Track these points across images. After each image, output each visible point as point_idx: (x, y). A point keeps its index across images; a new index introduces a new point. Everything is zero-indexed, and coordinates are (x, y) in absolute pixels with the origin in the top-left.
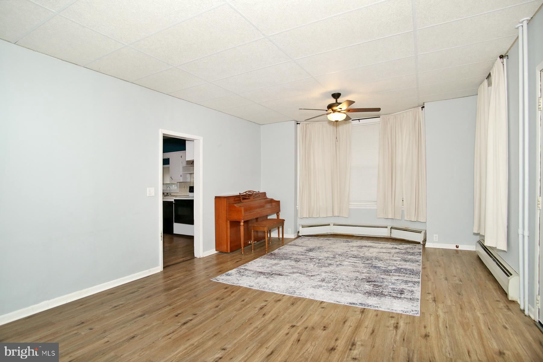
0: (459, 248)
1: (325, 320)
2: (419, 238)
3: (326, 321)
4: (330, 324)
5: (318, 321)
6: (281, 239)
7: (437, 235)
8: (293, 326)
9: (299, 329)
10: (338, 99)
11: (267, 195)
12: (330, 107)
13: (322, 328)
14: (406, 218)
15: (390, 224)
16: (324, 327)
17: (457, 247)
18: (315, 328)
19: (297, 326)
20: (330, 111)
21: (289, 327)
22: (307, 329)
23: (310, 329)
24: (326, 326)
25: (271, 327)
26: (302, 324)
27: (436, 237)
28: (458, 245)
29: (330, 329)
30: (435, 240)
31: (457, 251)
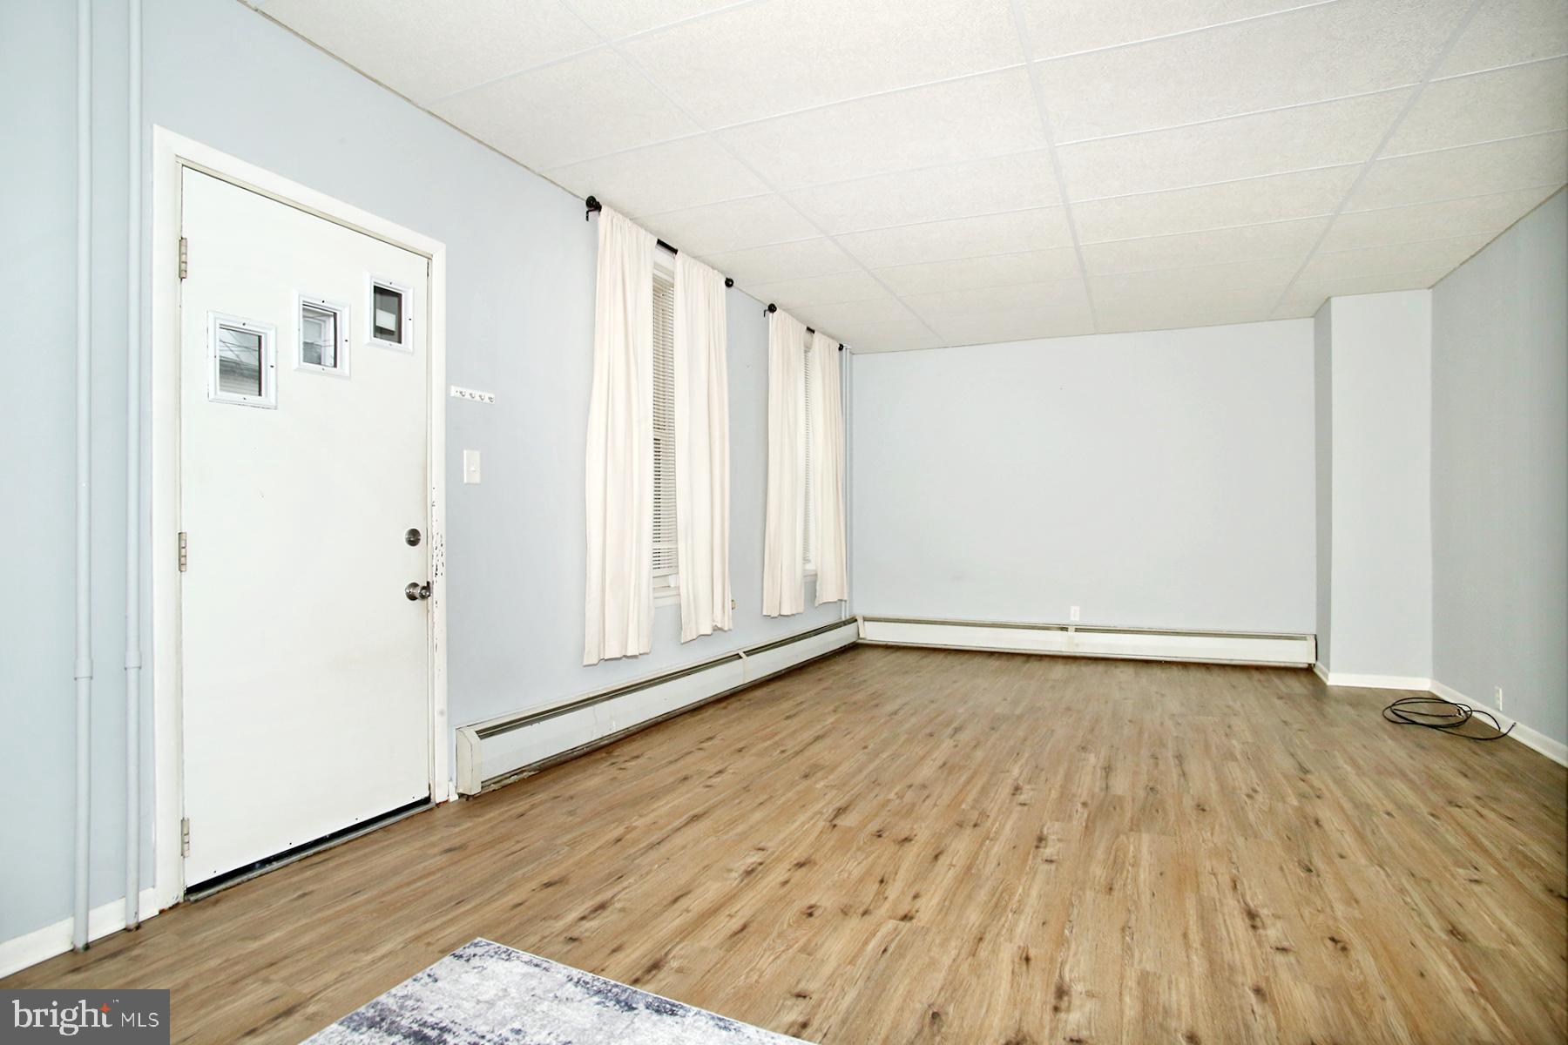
1: (804, 939)
3: (802, 936)
4: (789, 925)
5: (827, 938)
8: (906, 918)
9: (888, 910)
13: (816, 914)
16: (810, 915)
18: (839, 911)
19: (894, 918)
21: (918, 914)
22: (861, 910)
23: (853, 910)
24: (804, 917)
25: (974, 917)
26: (879, 925)
29: (797, 908)
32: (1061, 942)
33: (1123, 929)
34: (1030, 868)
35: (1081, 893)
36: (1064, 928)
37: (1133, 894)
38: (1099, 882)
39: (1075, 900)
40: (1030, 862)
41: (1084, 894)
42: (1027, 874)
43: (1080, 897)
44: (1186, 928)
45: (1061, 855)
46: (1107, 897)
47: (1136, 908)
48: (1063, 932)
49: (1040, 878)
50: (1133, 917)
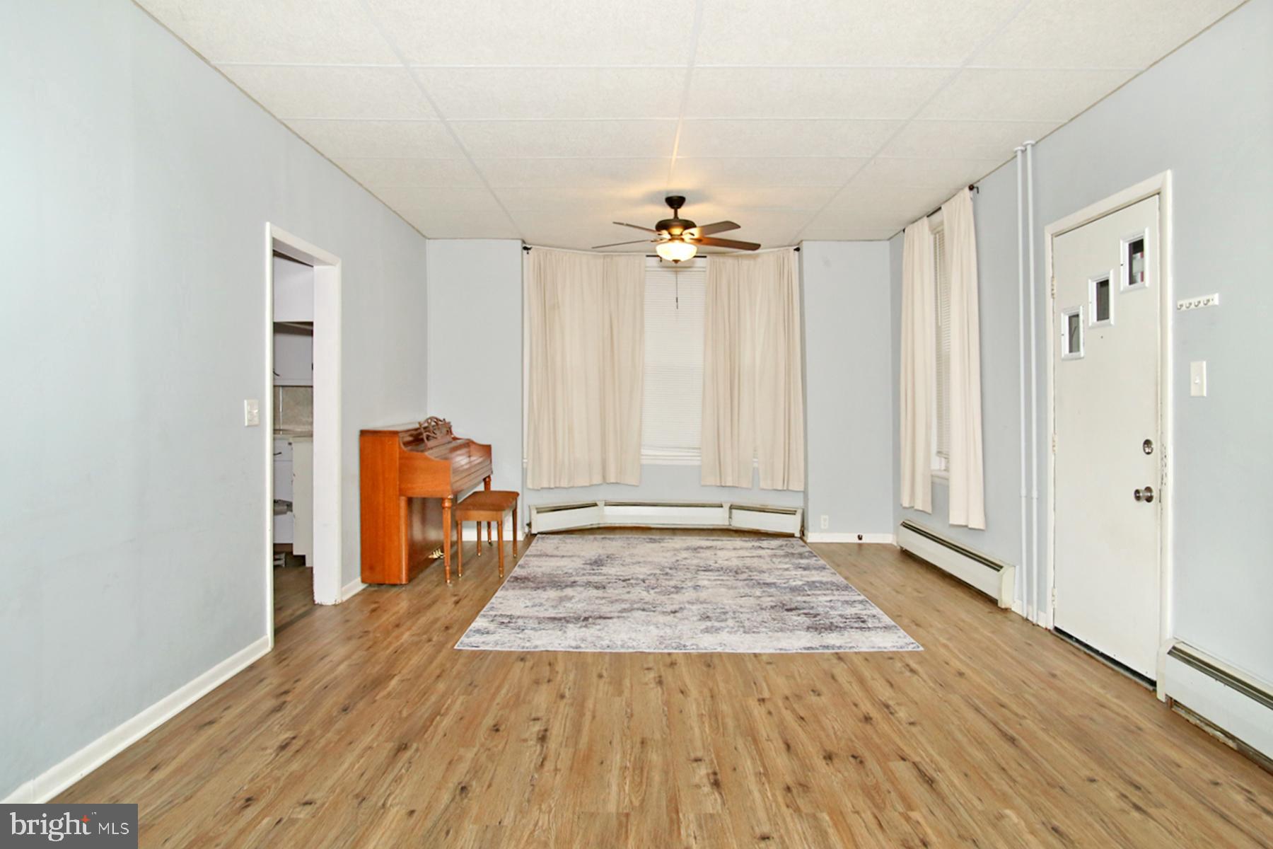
0: (864, 541)
2: (790, 524)
6: (495, 545)
7: (827, 517)
10: (679, 211)
11: (454, 430)
12: (663, 226)
14: (763, 485)
15: (727, 498)
17: (860, 538)
20: (665, 234)
25: (726, 709)
27: (825, 520)
28: (861, 534)
30: (822, 527)
31: (860, 545)
32: (667, 703)
33: (632, 715)
34: (710, 750)
35: (664, 736)
36: (668, 711)
37: (626, 742)
38: (653, 748)
39: (667, 731)
40: (713, 756)
41: (662, 736)
42: (710, 744)
43: (665, 733)
44: (592, 722)
45: (691, 769)
46: (645, 736)
47: (624, 731)
48: (668, 708)
49: (698, 744)
50: (626, 724)
